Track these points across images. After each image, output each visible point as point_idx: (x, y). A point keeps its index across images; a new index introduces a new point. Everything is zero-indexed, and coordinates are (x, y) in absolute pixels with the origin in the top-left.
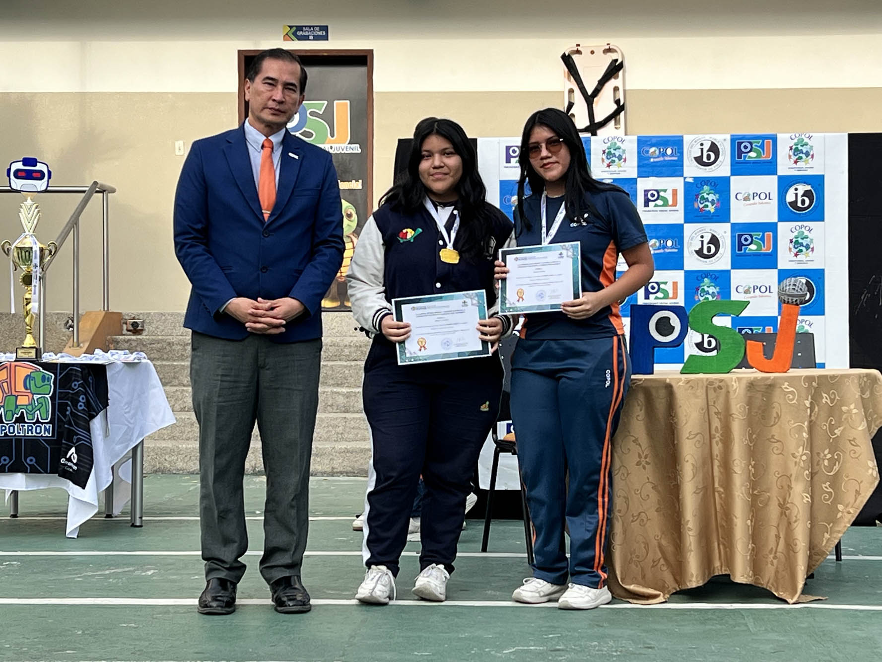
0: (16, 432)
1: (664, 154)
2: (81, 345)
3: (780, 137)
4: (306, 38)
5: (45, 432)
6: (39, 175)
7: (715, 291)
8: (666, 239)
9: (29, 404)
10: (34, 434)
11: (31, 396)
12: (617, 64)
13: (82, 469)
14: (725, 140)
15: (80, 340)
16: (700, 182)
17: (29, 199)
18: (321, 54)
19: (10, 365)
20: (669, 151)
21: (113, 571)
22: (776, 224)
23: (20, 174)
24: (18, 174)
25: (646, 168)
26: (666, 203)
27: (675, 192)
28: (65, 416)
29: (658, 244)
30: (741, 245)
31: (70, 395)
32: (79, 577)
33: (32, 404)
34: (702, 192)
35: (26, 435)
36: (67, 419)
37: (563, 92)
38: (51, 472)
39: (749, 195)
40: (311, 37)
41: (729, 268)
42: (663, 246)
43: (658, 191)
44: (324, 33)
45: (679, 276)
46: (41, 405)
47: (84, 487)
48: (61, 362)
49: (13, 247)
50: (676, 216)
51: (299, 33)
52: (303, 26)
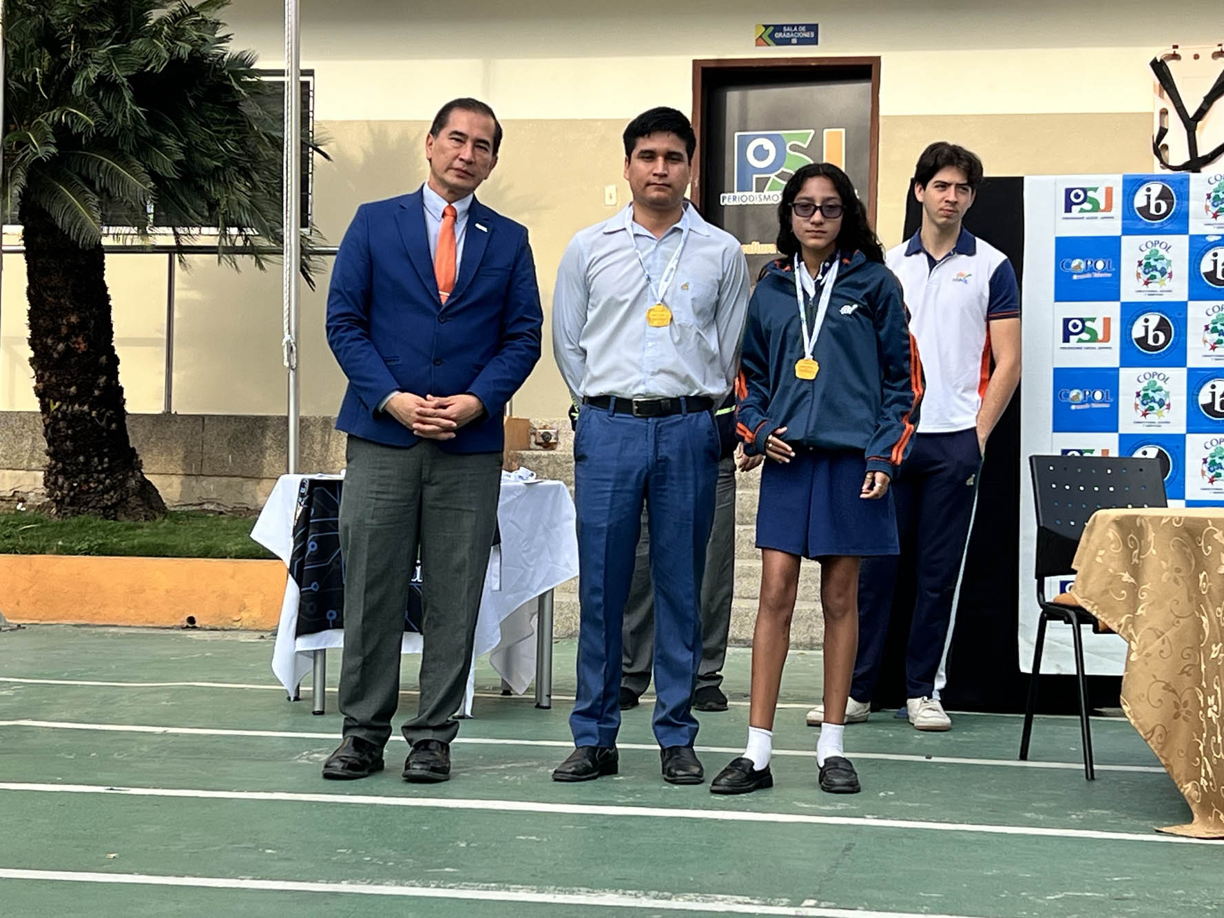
4: (787, 42)
18: (807, 64)
21: (510, 765)
32: (465, 772)
37: (1153, 114)
40: (794, 41)
44: (813, 35)
51: (778, 35)
52: (783, 26)
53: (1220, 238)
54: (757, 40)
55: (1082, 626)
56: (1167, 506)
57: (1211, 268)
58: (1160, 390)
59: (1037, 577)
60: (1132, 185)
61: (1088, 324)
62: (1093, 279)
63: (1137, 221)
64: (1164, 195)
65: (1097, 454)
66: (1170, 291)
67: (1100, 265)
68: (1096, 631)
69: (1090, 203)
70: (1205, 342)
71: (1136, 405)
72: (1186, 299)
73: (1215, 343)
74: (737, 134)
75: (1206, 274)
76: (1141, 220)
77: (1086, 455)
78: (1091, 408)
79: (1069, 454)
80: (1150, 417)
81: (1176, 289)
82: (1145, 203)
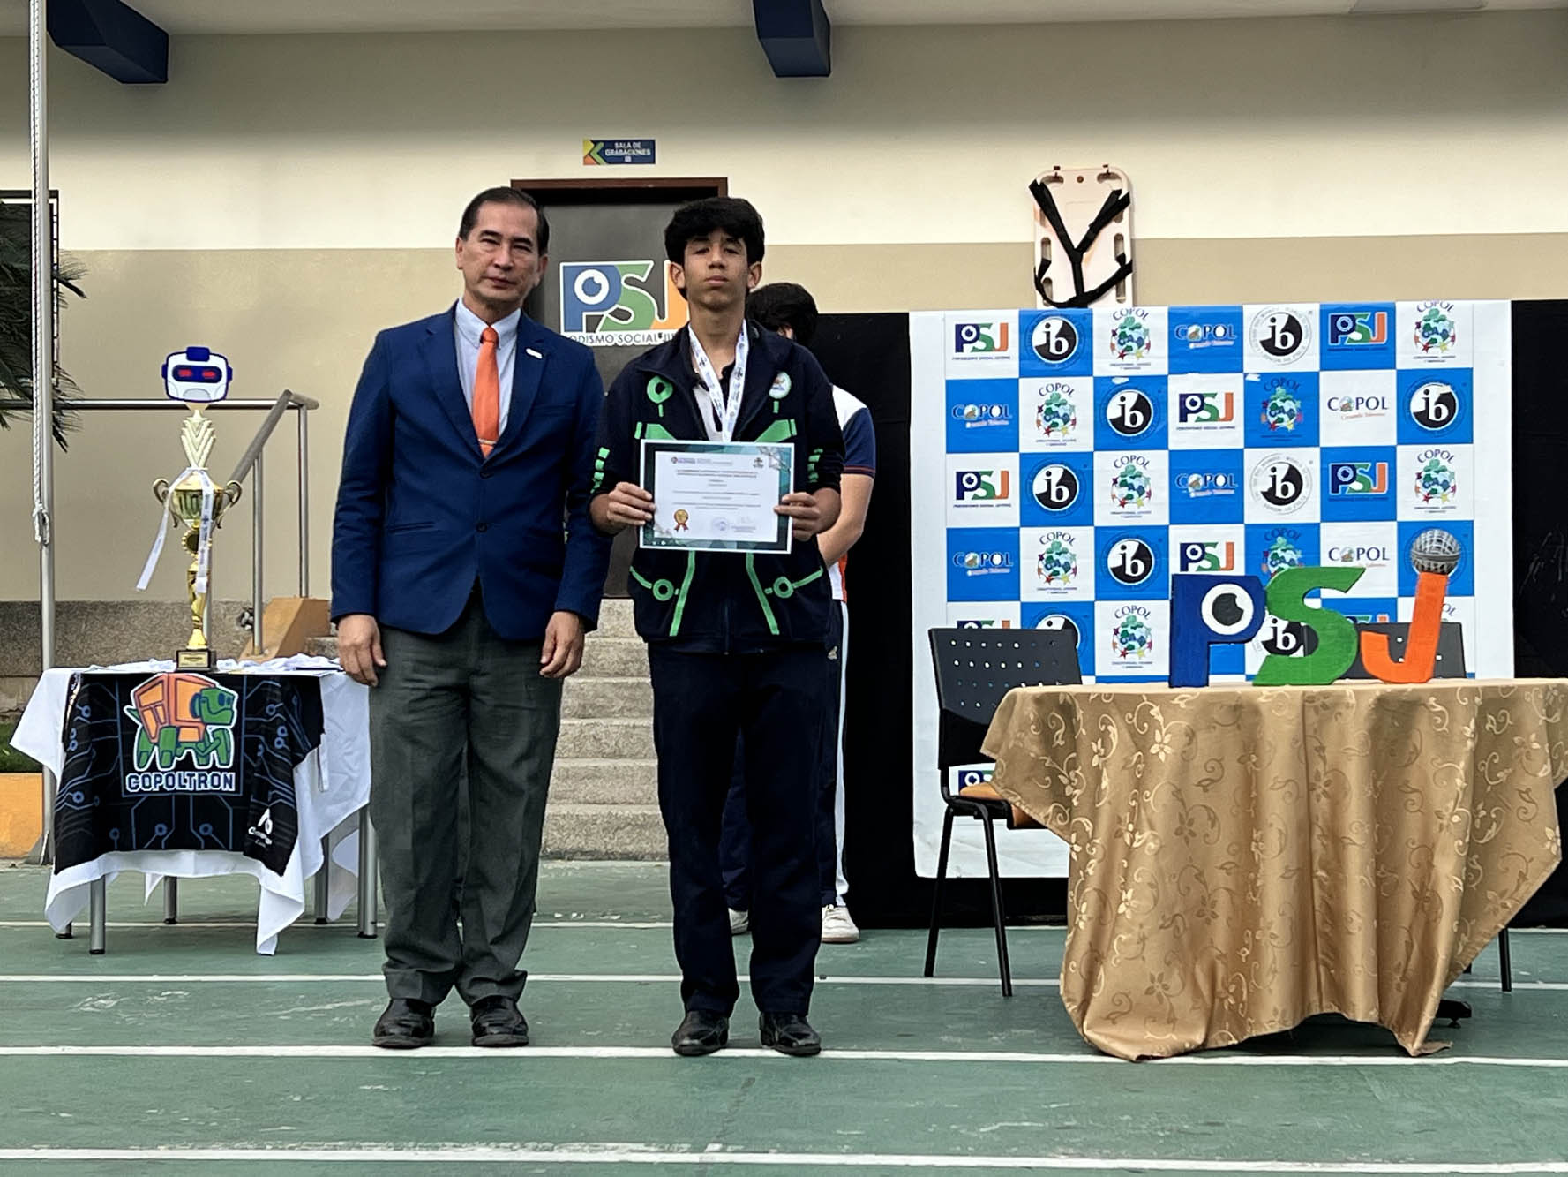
0: (177, 785)
1: (1213, 337)
2: (267, 651)
3: (1400, 307)
4: (620, 160)
5: (225, 783)
6: (212, 375)
7: (1295, 557)
8: (1215, 473)
9: (200, 742)
10: (210, 787)
11: (202, 727)
12: (1120, 197)
13: (278, 843)
14: (1310, 312)
15: (264, 643)
16: (1271, 381)
17: (197, 413)
18: (644, 186)
19: (169, 678)
20: (1220, 331)
21: (337, 1005)
22: (1393, 449)
23: (182, 374)
24: (181, 374)
25: (1182, 360)
26: (1215, 417)
27: (1229, 398)
28: (255, 758)
29: (1201, 482)
30: (1336, 483)
31: (263, 726)
32: (285, 1015)
33: (203, 741)
34: (1273, 397)
35: (197, 789)
36: (259, 763)
37: (1033, 244)
38: (234, 850)
39: (1350, 401)
40: (628, 159)
41: (1317, 519)
42: (1211, 484)
43: (1201, 397)
44: (649, 153)
45: (1236, 533)
46: (217, 741)
47: (281, 873)
48: (250, 673)
49: (171, 489)
50: (1230, 436)
51: (609, 153)
52: (615, 141)
53: (1127, 380)
54: (585, 158)
55: (995, 822)
56: (1081, 683)
57: (1118, 414)
58: (1065, 551)
59: (940, 767)
60: (1029, 322)
61: (984, 478)
62: (988, 427)
63: (1037, 361)
64: (1065, 332)
65: (997, 625)
66: (1074, 440)
67: (996, 411)
68: (1010, 826)
69: (983, 341)
70: (1114, 497)
71: (1039, 570)
72: (1092, 449)
73: (1125, 499)
74: (562, 265)
75: (1113, 421)
76: (1040, 360)
77: (985, 627)
78: (989, 575)
79: (966, 626)
80: (1054, 583)
81: (1080, 437)
82: (1044, 342)
